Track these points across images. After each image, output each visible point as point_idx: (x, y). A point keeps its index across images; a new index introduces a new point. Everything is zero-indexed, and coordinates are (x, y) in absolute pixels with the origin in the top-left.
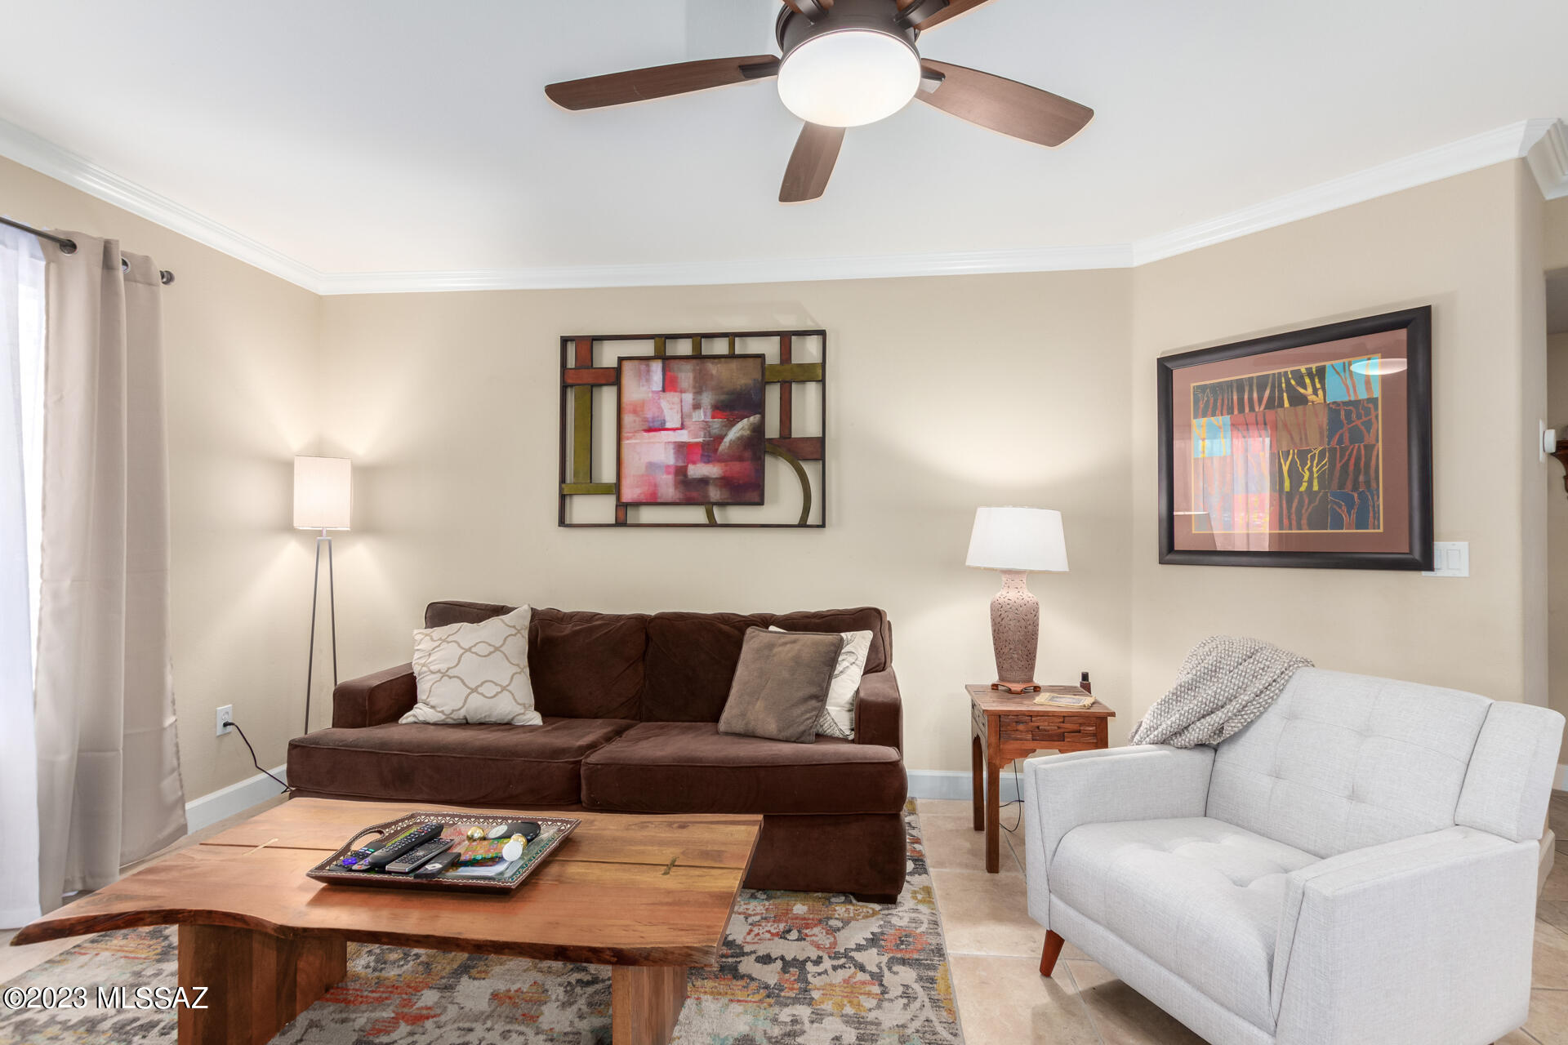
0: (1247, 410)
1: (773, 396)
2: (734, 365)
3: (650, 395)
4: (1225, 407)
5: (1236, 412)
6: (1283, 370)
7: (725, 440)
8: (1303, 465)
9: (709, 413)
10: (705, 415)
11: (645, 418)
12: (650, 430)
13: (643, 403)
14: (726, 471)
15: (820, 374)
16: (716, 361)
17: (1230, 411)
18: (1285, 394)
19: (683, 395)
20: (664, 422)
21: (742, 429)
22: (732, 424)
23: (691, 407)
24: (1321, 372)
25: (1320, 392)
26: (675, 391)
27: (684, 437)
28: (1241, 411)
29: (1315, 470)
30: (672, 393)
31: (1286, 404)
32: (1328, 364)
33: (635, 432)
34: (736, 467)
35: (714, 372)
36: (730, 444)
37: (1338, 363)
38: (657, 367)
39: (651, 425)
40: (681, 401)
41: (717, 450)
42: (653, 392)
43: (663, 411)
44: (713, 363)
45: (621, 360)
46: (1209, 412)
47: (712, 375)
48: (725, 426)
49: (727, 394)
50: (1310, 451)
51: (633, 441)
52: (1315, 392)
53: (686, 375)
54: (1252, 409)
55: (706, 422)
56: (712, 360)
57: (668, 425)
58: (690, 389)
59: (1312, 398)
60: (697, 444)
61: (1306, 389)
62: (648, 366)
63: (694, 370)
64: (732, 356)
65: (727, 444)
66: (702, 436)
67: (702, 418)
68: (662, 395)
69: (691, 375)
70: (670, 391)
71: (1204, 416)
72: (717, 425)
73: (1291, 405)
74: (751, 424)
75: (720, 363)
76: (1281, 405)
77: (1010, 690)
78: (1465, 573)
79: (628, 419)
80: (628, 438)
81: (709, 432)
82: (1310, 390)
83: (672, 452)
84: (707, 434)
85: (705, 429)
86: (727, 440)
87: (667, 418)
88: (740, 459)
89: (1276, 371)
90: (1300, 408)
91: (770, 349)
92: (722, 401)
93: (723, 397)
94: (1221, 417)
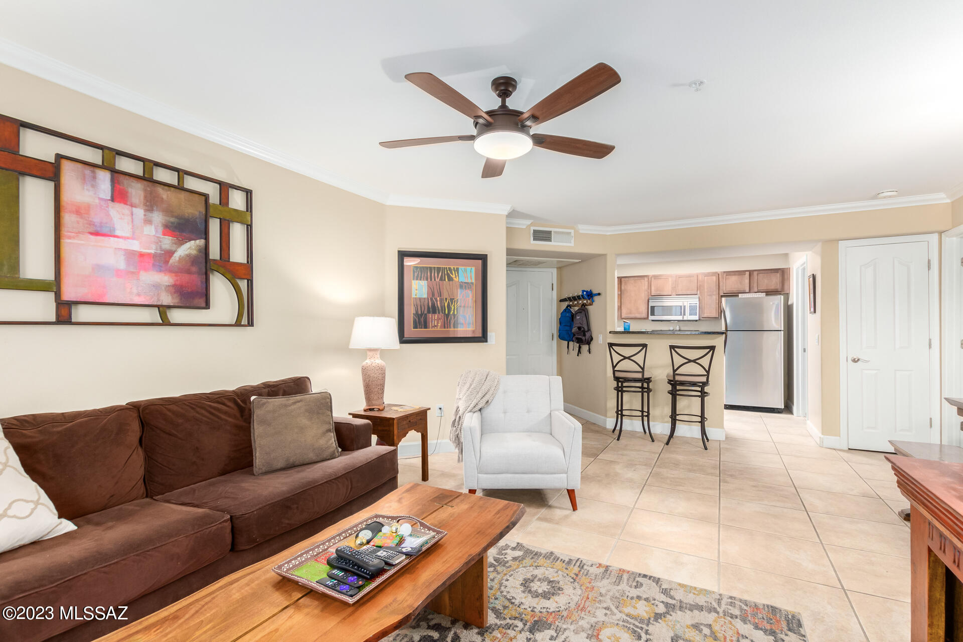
0: (433, 280)
1: (214, 227)
2: (183, 195)
3: (97, 201)
4: (425, 278)
5: (429, 280)
6: (445, 267)
7: (175, 255)
8: (452, 304)
9: (161, 229)
10: (156, 231)
11: (91, 221)
12: (96, 234)
13: (88, 207)
14: (177, 280)
15: (250, 220)
16: (166, 188)
17: (427, 280)
18: (446, 276)
19: (134, 209)
20: (114, 230)
21: (190, 248)
22: (181, 243)
23: (143, 221)
24: (458, 269)
25: (457, 277)
26: (125, 203)
27: (136, 246)
28: (431, 280)
29: (455, 306)
30: (122, 205)
31: (447, 280)
32: (460, 267)
33: (79, 233)
34: (185, 278)
35: (165, 197)
36: (180, 259)
37: (463, 268)
38: (104, 177)
39: (99, 229)
40: (132, 215)
41: (168, 262)
42: (100, 199)
43: (112, 219)
44: (163, 189)
45: (59, 157)
46: (419, 279)
47: (162, 198)
48: (176, 244)
49: (177, 217)
50: (454, 299)
51: (75, 241)
52: (456, 277)
53: (136, 191)
54: (435, 280)
55: (158, 237)
56: (162, 186)
57: (118, 233)
58: (142, 205)
59: (455, 279)
60: (149, 255)
61: (453, 275)
62: (93, 172)
63: (145, 190)
64: (180, 188)
65: (177, 259)
66: (154, 248)
67: (153, 233)
68: (111, 204)
69: (141, 194)
70: (120, 202)
71: (417, 280)
72: (168, 242)
73: (448, 280)
74: (198, 246)
75: (170, 190)
76: (445, 280)
77: (379, 409)
78: (494, 343)
79: (68, 219)
80: (70, 238)
81: (161, 247)
82: (454, 276)
83: (123, 258)
84: (159, 247)
85: (157, 243)
86: (177, 255)
87: (117, 226)
88: (189, 272)
89: (443, 266)
90: (451, 282)
91: (212, 191)
92: (172, 223)
93: (172, 220)
94: (423, 281)
